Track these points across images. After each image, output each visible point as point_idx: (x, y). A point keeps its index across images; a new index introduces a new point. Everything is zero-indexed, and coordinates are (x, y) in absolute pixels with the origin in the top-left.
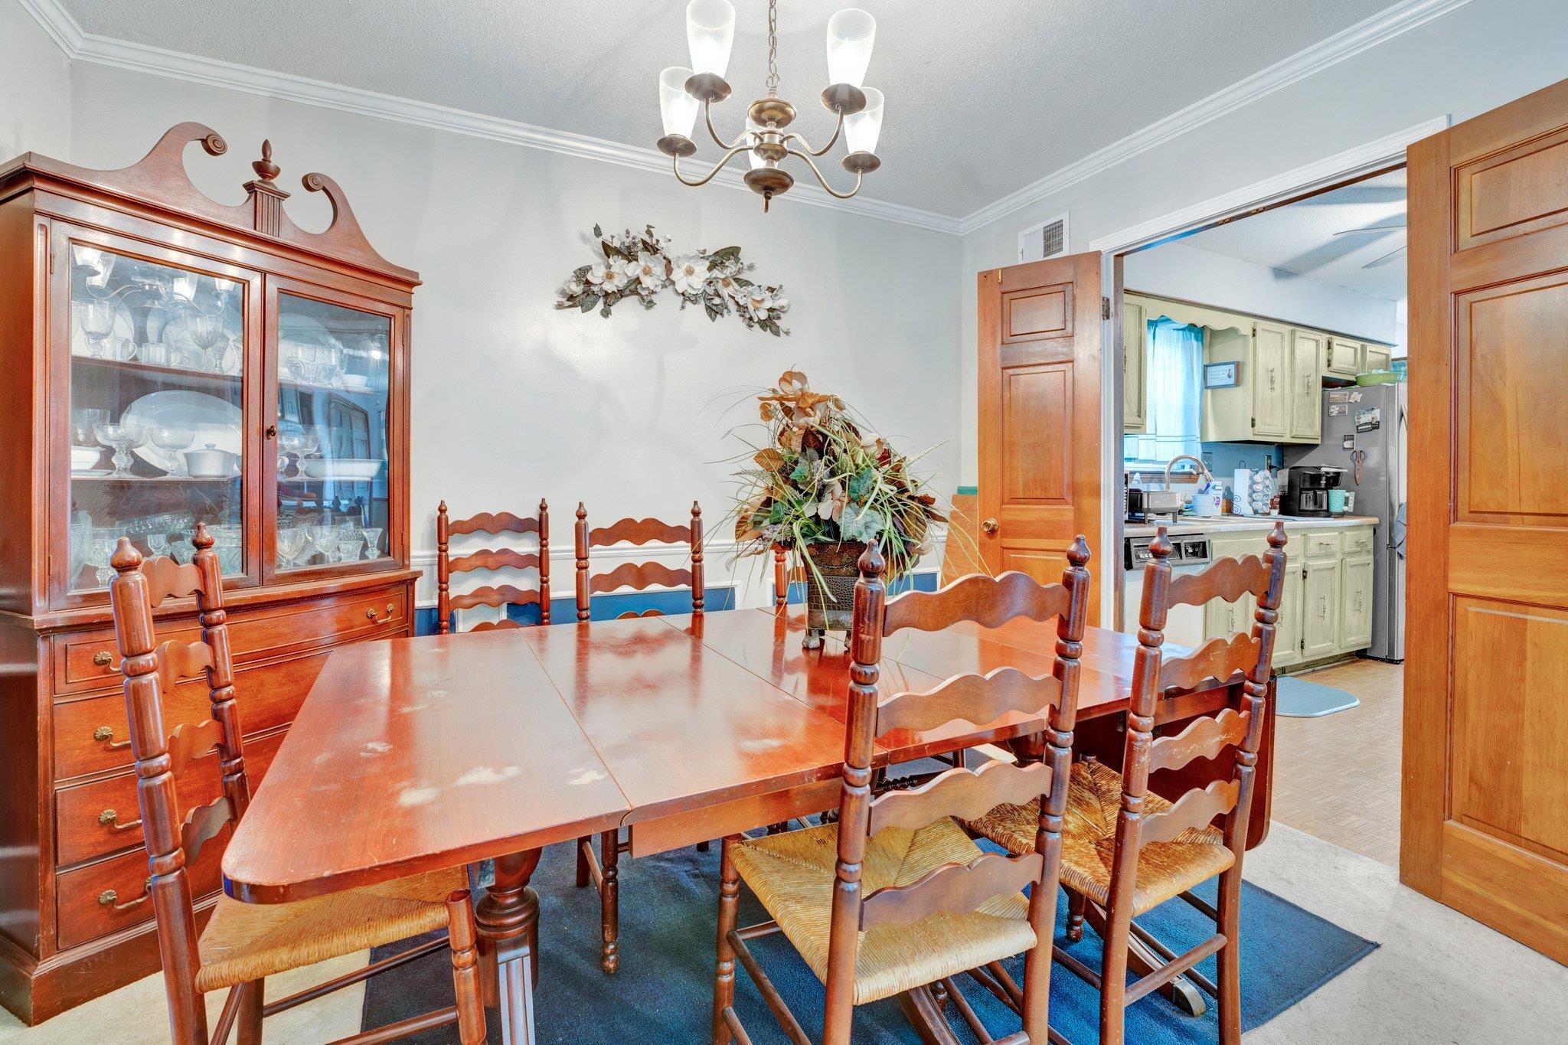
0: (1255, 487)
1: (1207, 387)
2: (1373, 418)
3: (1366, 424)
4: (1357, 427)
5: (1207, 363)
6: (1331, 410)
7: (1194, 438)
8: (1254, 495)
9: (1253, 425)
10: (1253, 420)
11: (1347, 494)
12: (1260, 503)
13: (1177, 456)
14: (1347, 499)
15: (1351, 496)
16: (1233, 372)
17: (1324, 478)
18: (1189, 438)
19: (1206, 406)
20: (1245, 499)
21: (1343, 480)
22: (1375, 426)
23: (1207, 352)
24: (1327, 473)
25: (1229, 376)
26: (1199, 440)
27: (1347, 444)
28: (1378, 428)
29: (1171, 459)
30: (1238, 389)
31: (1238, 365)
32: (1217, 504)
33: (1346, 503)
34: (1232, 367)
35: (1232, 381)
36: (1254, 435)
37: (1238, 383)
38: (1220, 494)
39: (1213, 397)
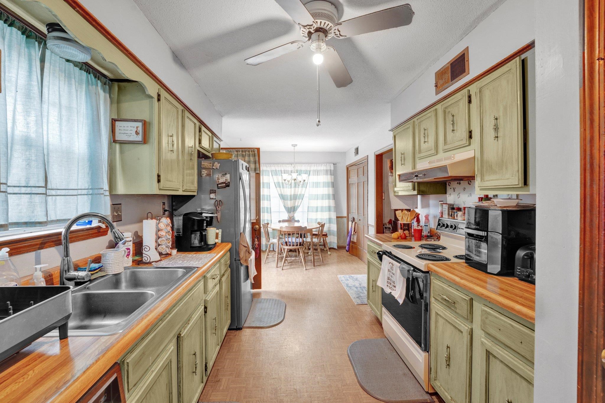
0: (161, 233)
1: (115, 141)
2: (226, 180)
3: (222, 183)
4: (218, 185)
5: (115, 117)
6: (203, 173)
7: (102, 191)
8: (159, 241)
9: (159, 181)
10: (159, 176)
11: (217, 231)
12: (164, 247)
13: (80, 213)
14: (217, 234)
15: (220, 231)
16: (140, 130)
17: (205, 222)
18: (96, 191)
19: (115, 159)
20: (153, 245)
21: (214, 221)
22: (227, 185)
23: (115, 105)
24: (207, 217)
25: (137, 133)
26: (107, 193)
27: (212, 196)
28: (228, 186)
29: (73, 217)
30: (145, 146)
31: (146, 125)
32: (128, 255)
33: (217, 237)
34: (140, 124)
35: (139, 138)
36: (160, 189)
37: (145, 141)
38: (130, 245)
39: (122, 152)
